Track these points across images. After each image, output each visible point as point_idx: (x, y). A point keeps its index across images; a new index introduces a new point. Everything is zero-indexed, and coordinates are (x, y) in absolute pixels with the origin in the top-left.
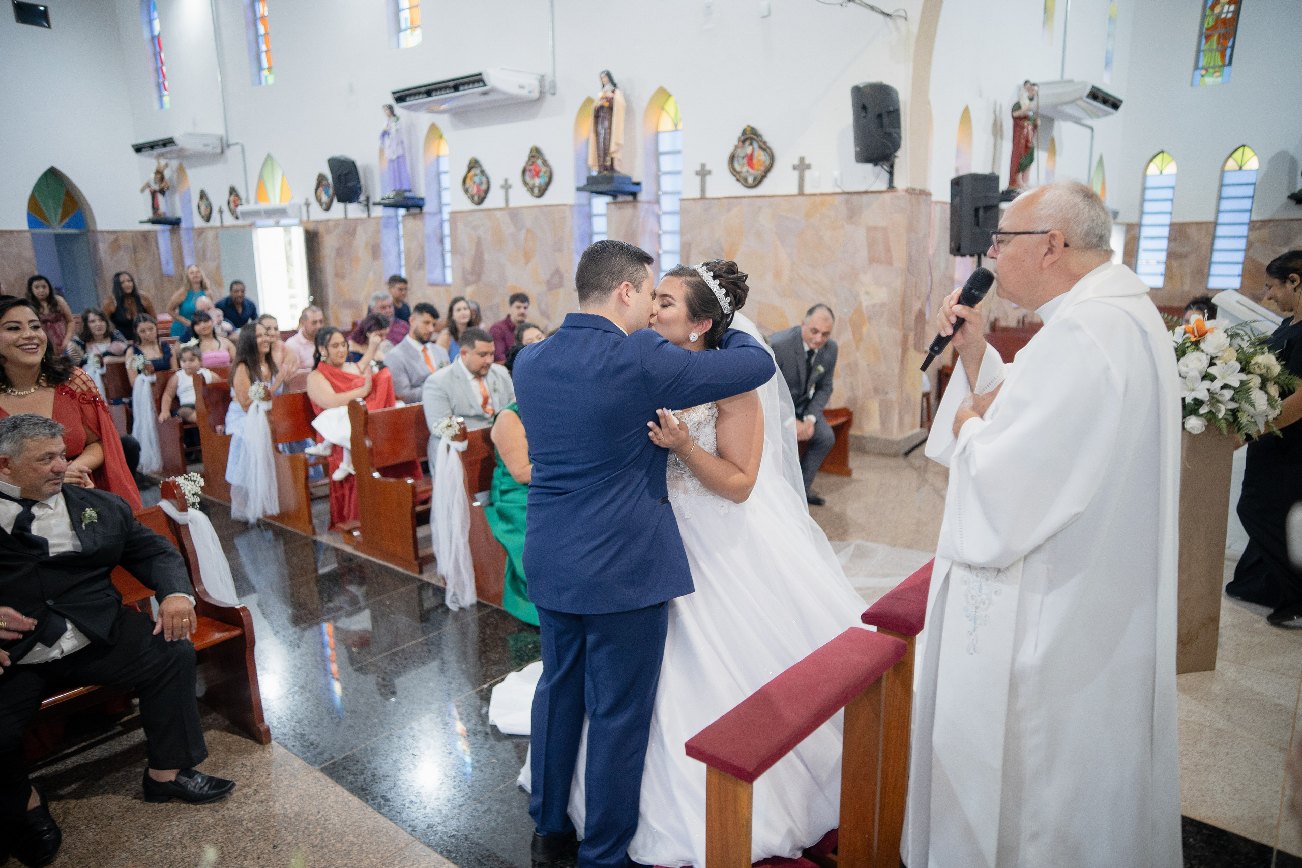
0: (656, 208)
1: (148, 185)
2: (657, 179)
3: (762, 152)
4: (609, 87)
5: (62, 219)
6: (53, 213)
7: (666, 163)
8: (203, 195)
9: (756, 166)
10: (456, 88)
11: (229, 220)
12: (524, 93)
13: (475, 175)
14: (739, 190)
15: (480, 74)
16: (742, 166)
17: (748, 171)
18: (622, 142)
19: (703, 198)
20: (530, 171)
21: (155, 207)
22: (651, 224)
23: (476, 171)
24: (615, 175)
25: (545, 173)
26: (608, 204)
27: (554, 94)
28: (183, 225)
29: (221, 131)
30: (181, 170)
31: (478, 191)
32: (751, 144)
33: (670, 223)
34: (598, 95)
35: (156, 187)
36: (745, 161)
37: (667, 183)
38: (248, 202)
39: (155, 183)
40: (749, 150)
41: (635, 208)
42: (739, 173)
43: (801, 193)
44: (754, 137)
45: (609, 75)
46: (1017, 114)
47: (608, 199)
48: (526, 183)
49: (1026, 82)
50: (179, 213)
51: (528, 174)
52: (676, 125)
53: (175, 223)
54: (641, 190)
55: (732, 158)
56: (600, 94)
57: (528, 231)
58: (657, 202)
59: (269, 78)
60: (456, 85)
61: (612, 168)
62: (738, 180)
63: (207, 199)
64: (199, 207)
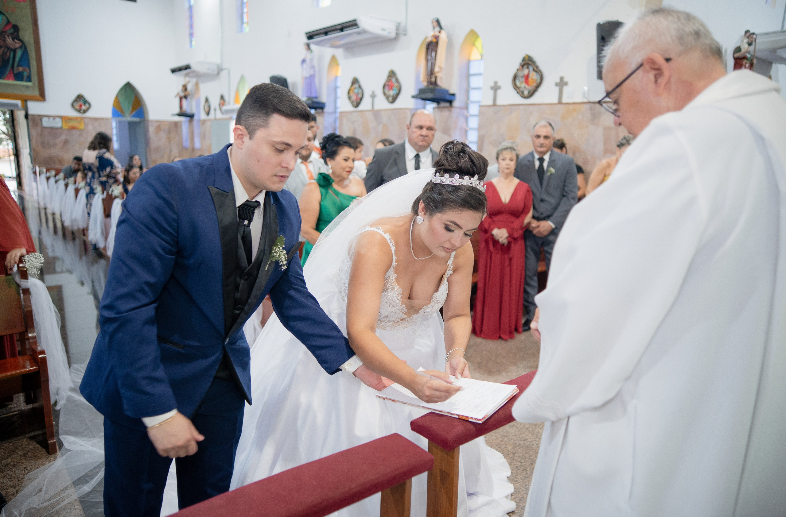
0: (465, 112)
1: (178, 94)
2: (467, 92)
3: (534, 73)
4: (437, 29)
5: (132, 112)
6: (127, 108)
7: (475, 82)
8: (207, 100)
9: (530, 84)
10: (342, 30)
11: (219, 115)
12: (385, 33)
13: (355, 88)
14: (518, 100)
15: (355, 20)
16: (521, 83)
17: (525, 87)
18: (443, 66)
19: (494, 105)
20: (388, 85)
21: (181, 107)
22: (461, 122)
23: (356, 86)
24: (437, 88)
25: (397, 87)
26: (434, 108)
27: (405, 35)
28: (196, 118)
29: (218, 61)
30: (197, 85)
31: (357, 98)
32: (528, 68)
33: (473, 123)
34: (430, 33)
35: (182, 94)
36: (523, 79)
37: (474, 96)
38: (229, 104)
39: (182, 92)
40: (526, 72)
41: (450, 111)
42: (518, 88)
43: (560, 102)
44: (531, 63)
45: (438, 22)
46: (737, 55)
47: (434, 105)
48: (385, 94)
49: (747, 32)
50: (194, 111)
51: (387, 88)
52: (482, 56)
53: (191, 116)
54: (454, 99)
55: (515, 78)
56: (432, 33)
57: (384, 125)
58: (467, 108)
59: (247, 28)
60: (342, 28)
61: (435, 83)
62: (518, 93)
63: (209, 103)
64: (204, 107)
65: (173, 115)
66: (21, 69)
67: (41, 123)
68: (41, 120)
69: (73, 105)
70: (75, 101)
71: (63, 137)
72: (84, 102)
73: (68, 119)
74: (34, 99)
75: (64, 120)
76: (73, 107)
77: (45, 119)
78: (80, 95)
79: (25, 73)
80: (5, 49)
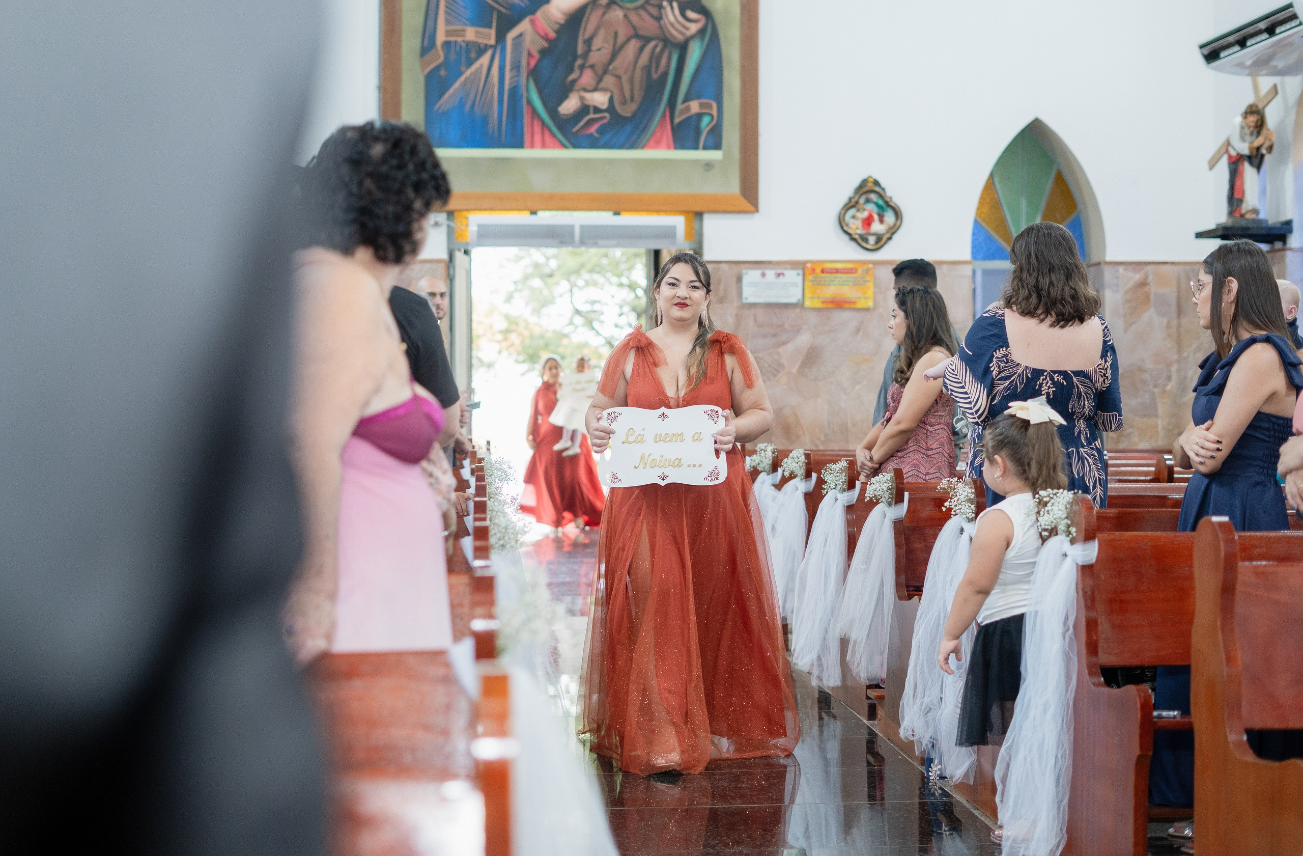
21: (1234, 198)
35: (1244, 148)
39: (1242, 139)
50: (1289, 213)
53: (1276, 235)
66: (695, 107)
67: (740, 294)
68: (739, 279)
69: (841, 223)
70: (851, 204)
71: (804, 340)
72: (879, 206)
73: (823, 271)
74: (723, 208)
75: (810, 277)
76: (842, 227)
77: (751, 276)
78: (871, 180)
79: (706, 120)
80: (656, 47)
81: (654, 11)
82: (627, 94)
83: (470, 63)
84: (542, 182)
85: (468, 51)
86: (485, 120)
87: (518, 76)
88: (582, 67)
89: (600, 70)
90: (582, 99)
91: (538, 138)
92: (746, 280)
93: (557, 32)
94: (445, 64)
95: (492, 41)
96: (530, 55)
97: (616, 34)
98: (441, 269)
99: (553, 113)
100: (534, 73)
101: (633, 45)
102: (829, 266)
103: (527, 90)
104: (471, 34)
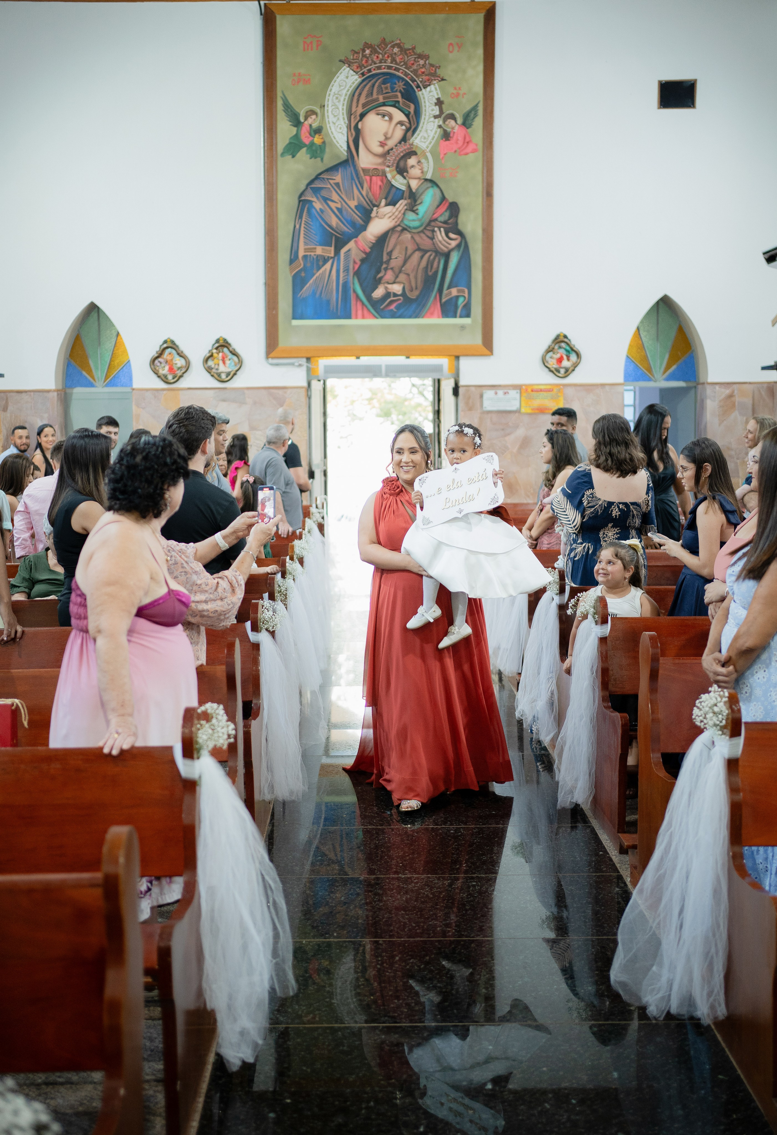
5: (668, 367)
6: (659, 358)
65: (764, 368)
67: (482, 405)
68: (481, 396)
69: (544, 361)
70: (550, 350)
71: (521, 432)
72: (567, 351)
73: (532, 391)
74: (472, 353)
75: (524, 394)
76: (544, 364)
77: (488, 394)
78: (562, 335)
79: (461, 300)
80: (431, 255)
81: (429, 234)
82: (414, 285)
83: (319, 268)
84: (362, 340)
85: (318, 260)
86: (328, 302)
87: (347, 275)
88: (386, 269)
89: (397, 271)
90: (386, 288)
91: (360, 313)
92: (485, 396)
93: (371, 248)
94: (304, 269)
95: (332, 255)
96: (355, 262)
97: (406, 248)
98: (303, 392)
99: (369, 298)
100: (357, 273)
101: (417, 254)
102: (536, 387)
103: (353, 284)
104: (319, 250)
